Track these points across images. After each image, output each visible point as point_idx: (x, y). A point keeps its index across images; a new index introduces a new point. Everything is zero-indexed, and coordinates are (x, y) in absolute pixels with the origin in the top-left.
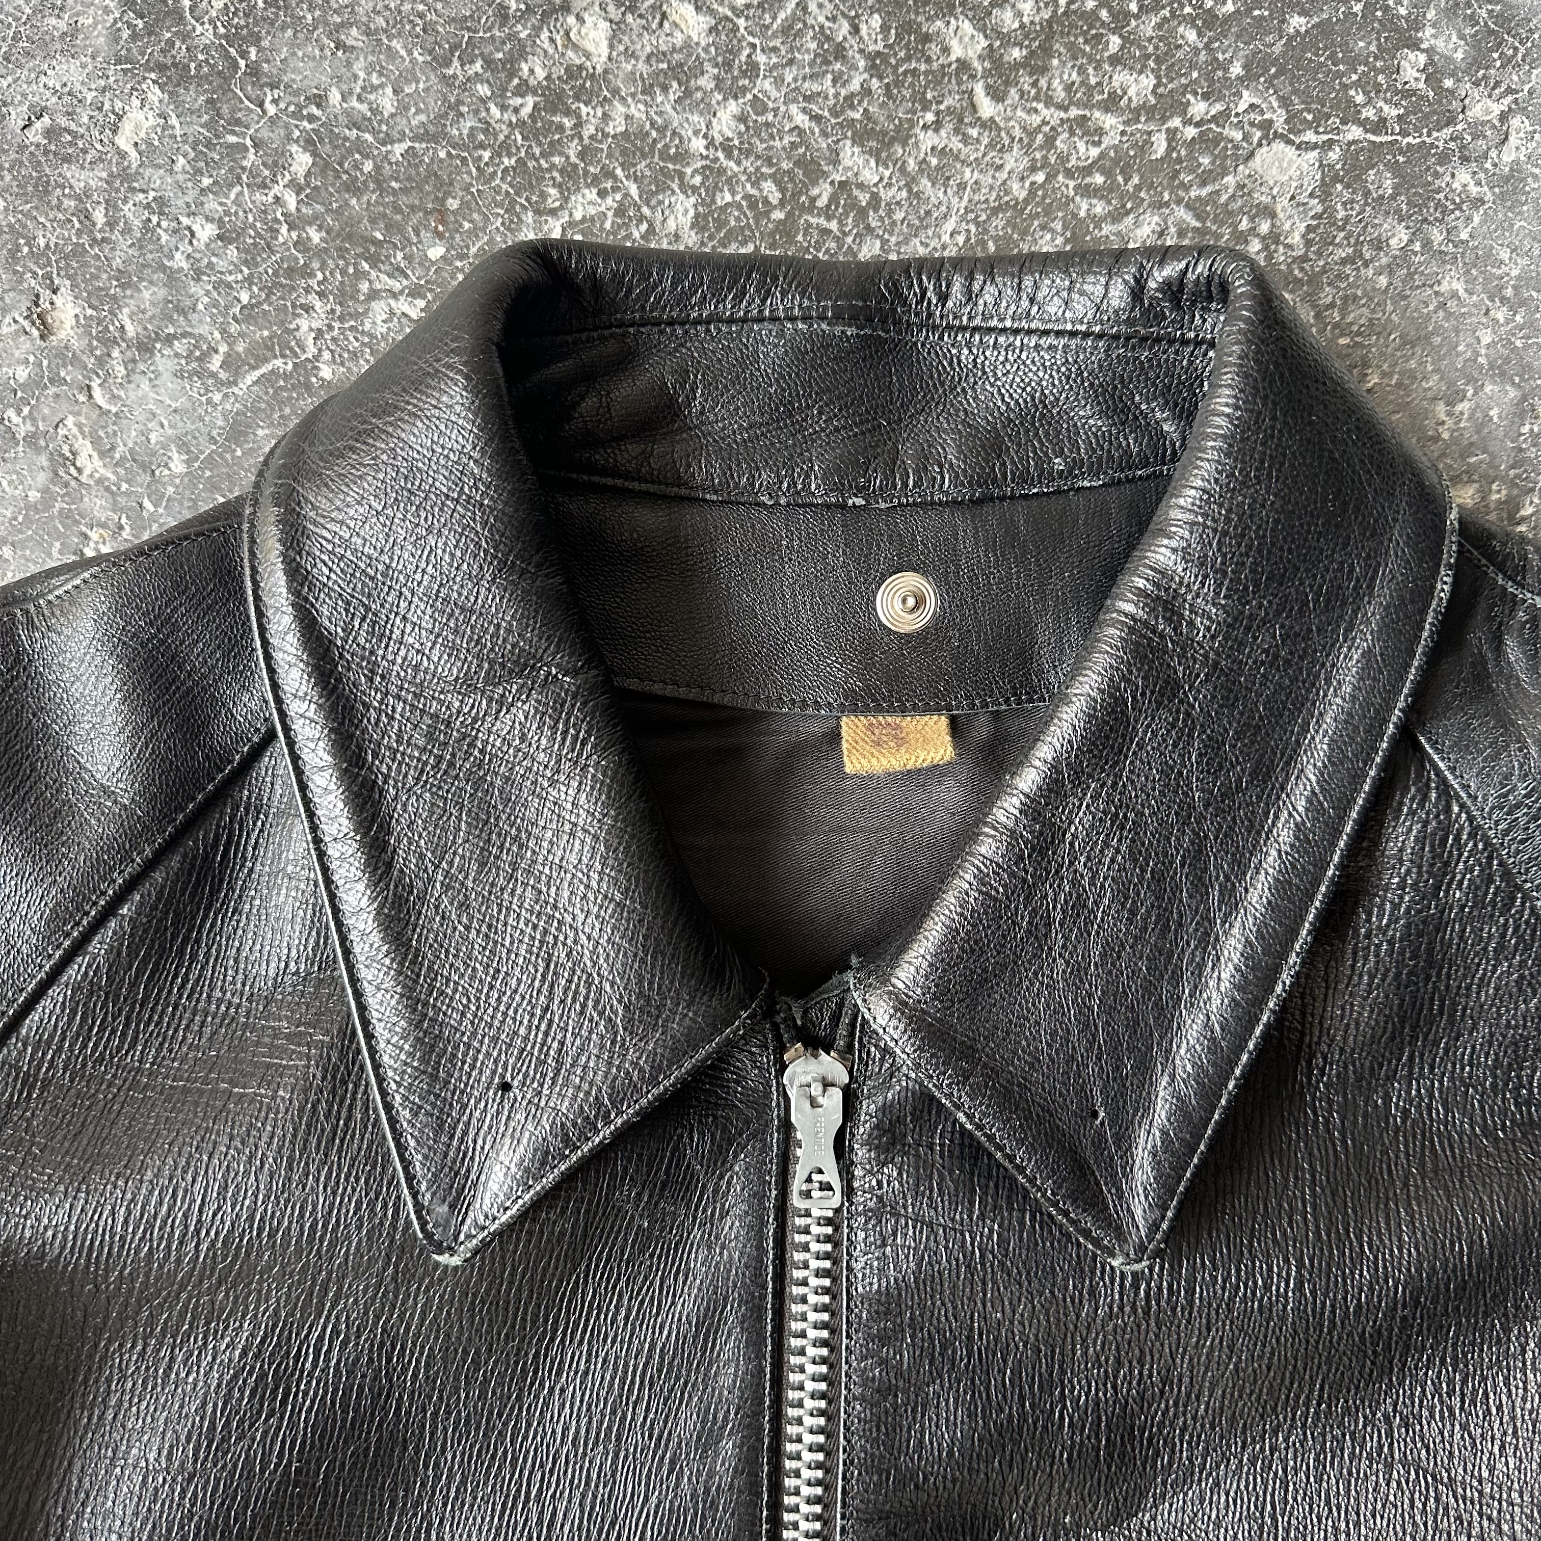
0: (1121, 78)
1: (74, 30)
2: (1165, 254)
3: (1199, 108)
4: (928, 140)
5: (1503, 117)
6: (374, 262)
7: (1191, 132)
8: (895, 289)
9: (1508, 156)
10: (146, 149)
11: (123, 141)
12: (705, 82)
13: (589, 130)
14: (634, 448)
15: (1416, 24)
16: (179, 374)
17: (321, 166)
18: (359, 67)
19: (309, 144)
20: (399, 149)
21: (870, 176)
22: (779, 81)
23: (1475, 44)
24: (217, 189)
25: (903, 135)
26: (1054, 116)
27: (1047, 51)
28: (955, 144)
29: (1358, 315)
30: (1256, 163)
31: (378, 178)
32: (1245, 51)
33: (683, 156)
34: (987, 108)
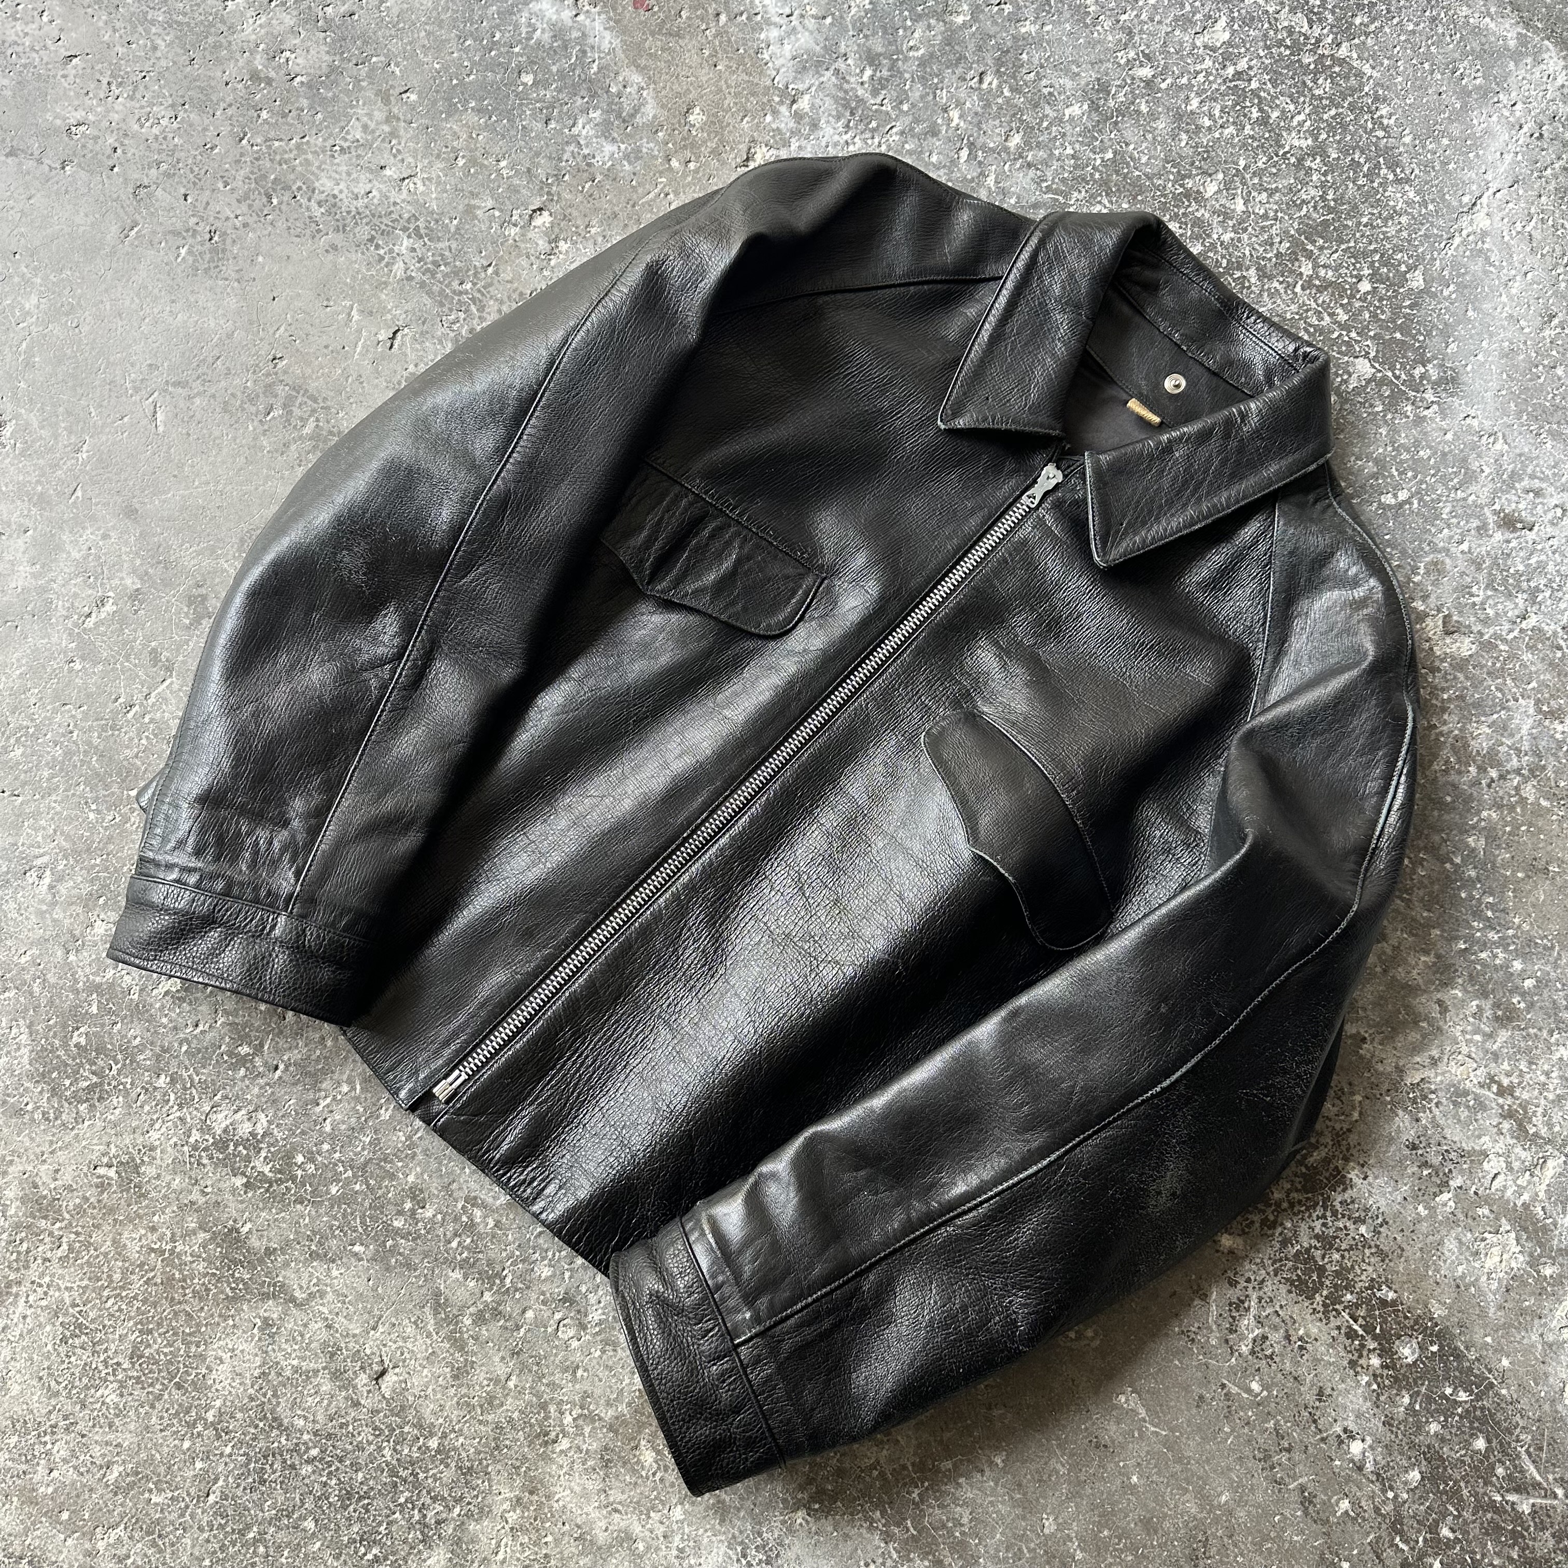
0: (1339, 311)
1: (1078, 74)
2: (1309, 344)
3: (1353, 335)
4: (1276, 284)
5: (1432, 402)
6: (1107, 195)
7: (1346, 339)
8: (1238, 304)
9: (1426, 412)
10: (1072, 118)
11: (1067, 112)
12: (1231, 223)
13: (1190, 209)
14: (1138, 289)
15: (1429, 361)
16: (1033, 179)
17: (1114, 161)
18: (1144, 145)
19: (1115, 153)
20: (1137, 173)
21: (1253, 280)
22: (1250, 238)
23: (1441, 378)
24: (1082, 143)
25: (1270, 278)
26: (1314, 305)
27: (1326, 288)
28: (1282, 291)
29: (1351, 418)
30: (1357, 361)
31: (1125, 176)
32: (1378, 331)
33: (1209, 236)
34: (1298, 289)
